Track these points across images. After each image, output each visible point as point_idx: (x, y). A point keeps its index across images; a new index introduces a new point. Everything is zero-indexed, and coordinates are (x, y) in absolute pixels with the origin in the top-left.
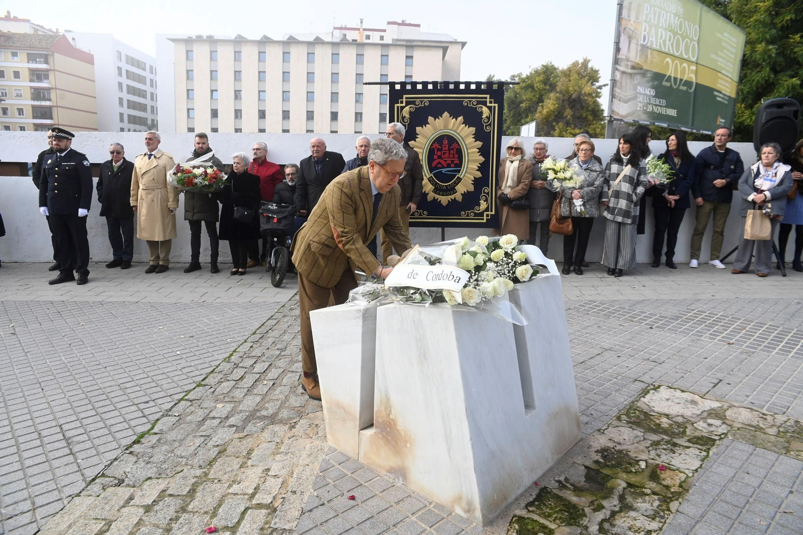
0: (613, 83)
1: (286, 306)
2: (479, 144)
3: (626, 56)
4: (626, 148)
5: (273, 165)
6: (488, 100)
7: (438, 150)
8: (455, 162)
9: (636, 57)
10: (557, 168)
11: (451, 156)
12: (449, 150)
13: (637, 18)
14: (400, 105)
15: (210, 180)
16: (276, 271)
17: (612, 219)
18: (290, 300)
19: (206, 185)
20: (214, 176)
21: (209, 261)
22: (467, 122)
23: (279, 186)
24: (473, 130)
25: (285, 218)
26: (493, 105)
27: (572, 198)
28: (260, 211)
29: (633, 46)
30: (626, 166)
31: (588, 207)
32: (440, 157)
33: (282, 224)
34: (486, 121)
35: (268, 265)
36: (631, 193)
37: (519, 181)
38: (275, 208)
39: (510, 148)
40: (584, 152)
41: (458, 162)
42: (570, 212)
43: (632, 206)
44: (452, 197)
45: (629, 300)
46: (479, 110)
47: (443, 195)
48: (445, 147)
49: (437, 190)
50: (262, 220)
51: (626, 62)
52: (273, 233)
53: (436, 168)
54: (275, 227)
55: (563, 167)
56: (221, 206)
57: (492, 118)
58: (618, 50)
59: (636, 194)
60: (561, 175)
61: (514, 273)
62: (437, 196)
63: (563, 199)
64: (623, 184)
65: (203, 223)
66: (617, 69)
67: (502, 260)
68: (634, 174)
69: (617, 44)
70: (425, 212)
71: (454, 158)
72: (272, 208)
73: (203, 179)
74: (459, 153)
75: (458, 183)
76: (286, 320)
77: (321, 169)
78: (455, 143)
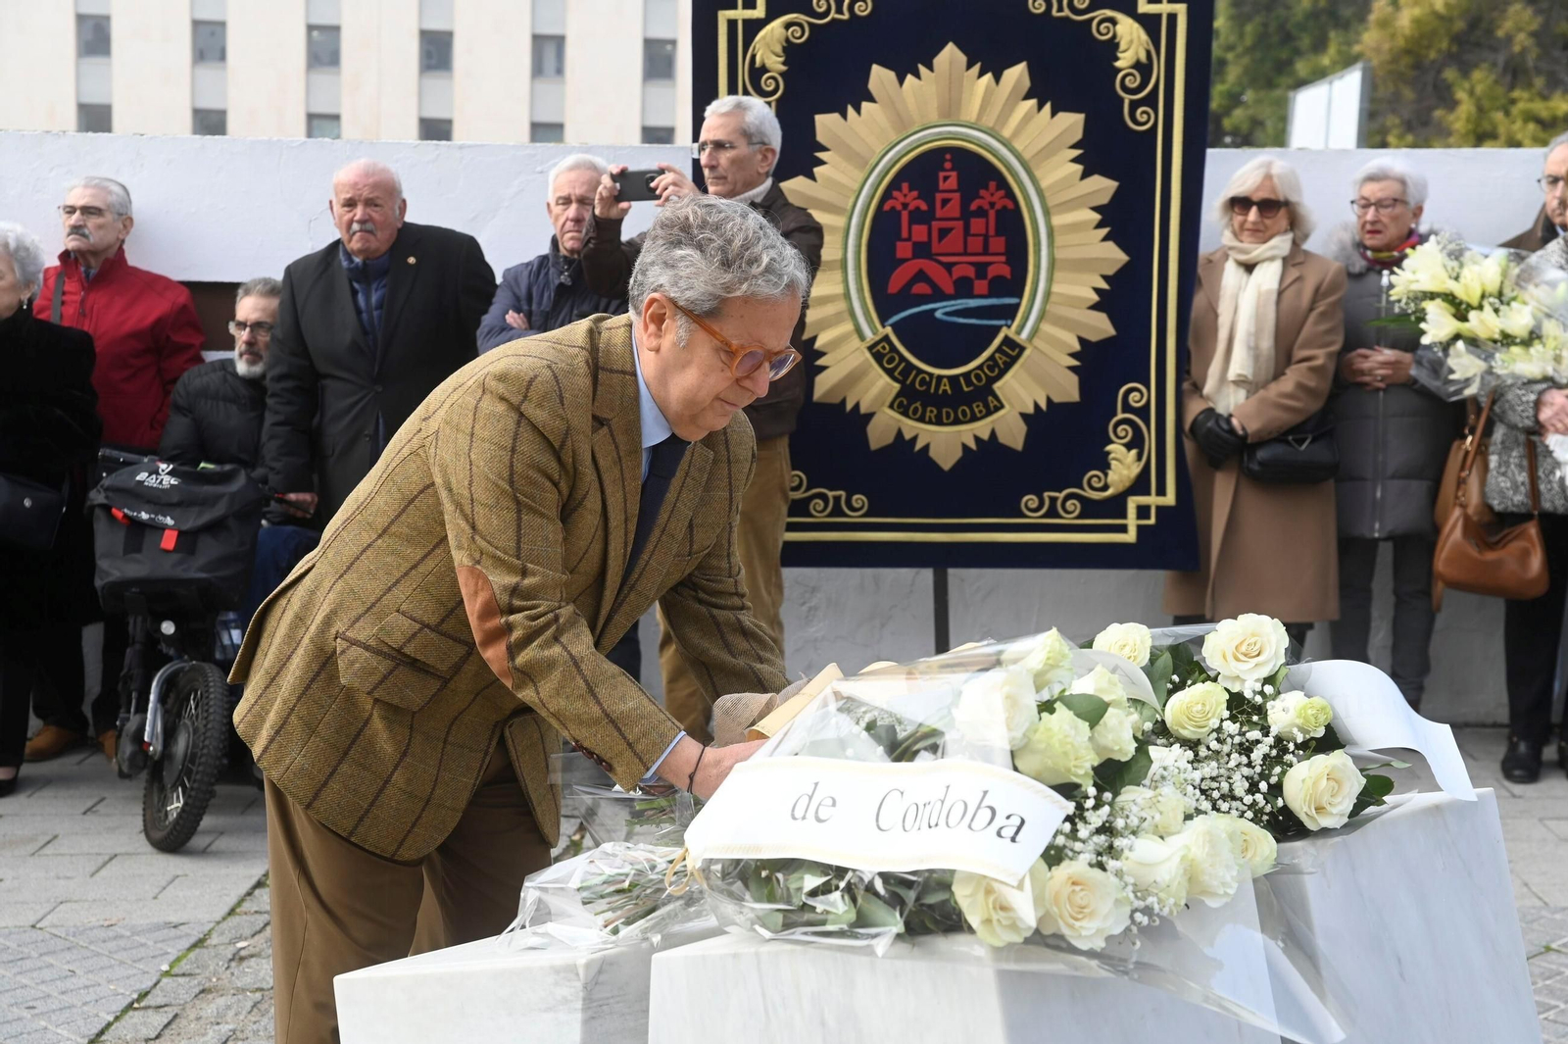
2: (1103, 187)
5: (155, 283)
7: (917, 217)
8: (992, 272)
10: (1468, 289)
11: (976, 244)
12: (966, 215)
14: (740, 14)
22: (1044, 91)
24: (1072, 123)
26: (1164, 9)
27: (1537, 431)
32: (922, 250)
34: (1133, 83)
37: (1284, 357)
39: (1241, 203)
41: (1006, 271)
42: (1535, 492)
44: (982, 428)
46: (1101, 33)
47: (939, 422)
48: (945, 202)
49: (914, 398)
50: (110, 540)
52: (159, 597)
53: (906, 298)
55: (1493, 287)
57: (1159, 69)
60: (1483, 324)
62: (910, 427)
63: (1497, 432)
70: (859, 500)
71: (986, 252)
74: (1011, 225)
75: (1008, 366)
77: (380, 306)
78: (992, 185)
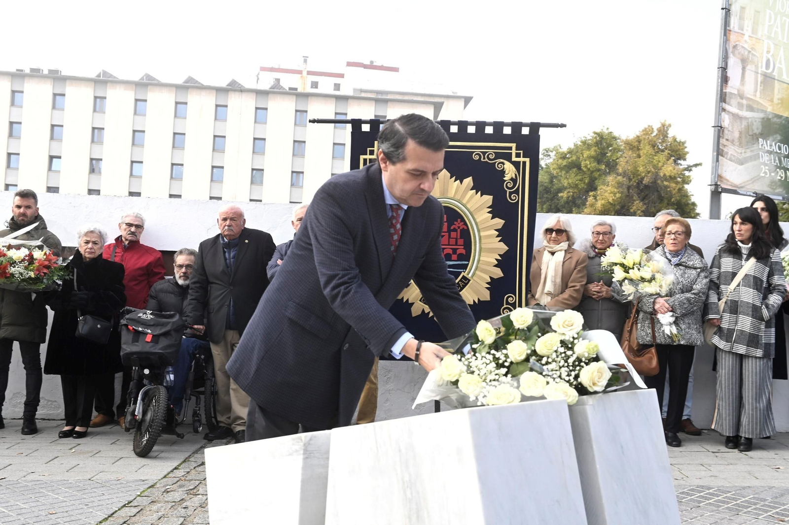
0: (719, 131)
1: (158, 485)
2: (499, 222)
3: (738, 91)
4: (746, 231)
5: (149, 250)
6: (514, 152)
8: (458, 252)
9: (756, 91)
10: (628, 262)
11: (453, 241)
12: (449, 231)
13: (754, 31)
14: (368, 157)
15: (38, 270)
16: (143, 429)
17: (727, 349)
18: (165, 477)
19: (30, 278)
20: (47, 263)
21: (21, 415)
22: (478, 187)
23: (159, 285)
24: (488, 199)
25: (165, 334)
26: (521, 159)
27: (654, 313)
28: (123, 322)
29: (750, 76)
30: (747, 259)
31: (683, 327)
33: (161, 345)
34: (510, 185)
35: (129, 418)
36: (759, 304)
37: (565, 285)
38: (150, 317)
39: (549, 231)
40: (673, 236)
41: (463, 252)
42: (654, 337)
43: (763, 327)
45: (771, 488)
46: (499, 167)
50: (125, 337)
51: (739, 100)
52: (144, 359)
54: (148, 348)
55: (637, 261)
56: (51, 314)
57: (520, 181)
58: (724, 79)
59: (767, 307)
60: (634, 274)
61: (577, 377)
62: (427, 308)
63: (641, 315)
64: (743, 289)
65: (16, 345)
66: (724, 110)
67: (556, 351)
68: (762, 274)
69: (724, 69)
71: (456, 245)
72: (144, 317)
73: (26, 268)
74: (466, 235)
75: (464, 286)
76: (155, 507)
77: (234, 257)
78: (459, 220)
